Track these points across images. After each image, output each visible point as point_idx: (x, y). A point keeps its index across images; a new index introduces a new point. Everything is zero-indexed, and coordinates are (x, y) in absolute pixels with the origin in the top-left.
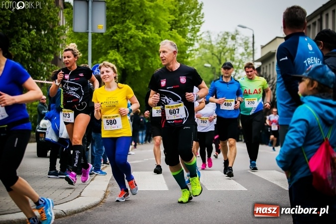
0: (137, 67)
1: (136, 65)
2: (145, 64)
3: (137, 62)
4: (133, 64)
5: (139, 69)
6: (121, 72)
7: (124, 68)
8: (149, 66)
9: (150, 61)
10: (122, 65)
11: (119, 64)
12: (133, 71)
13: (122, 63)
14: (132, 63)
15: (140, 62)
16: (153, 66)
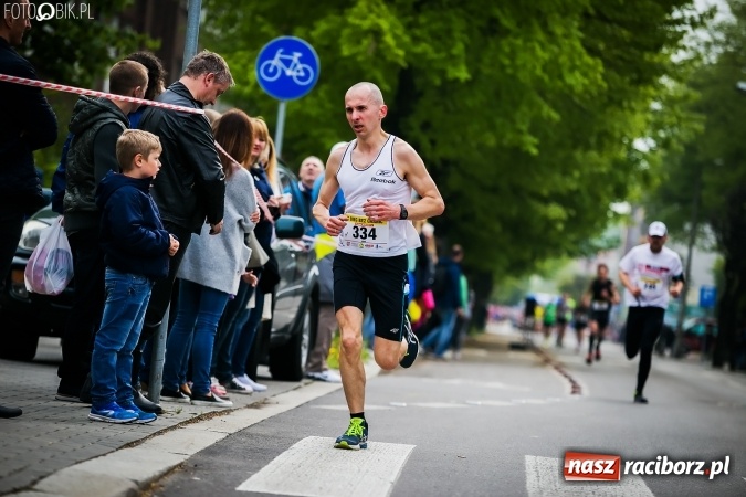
0: (455, 65)
1: (452, 59)
2: (487, 60)
3: (459, 49)
4: (443, 55)
5: (463, 74)
6: (395, 80)
7: (403, 64)
8: (503, 67)
9: (507, 49)
10: (401, 53)
11: (389, 48)
12: (437, 81)
13: (400, 45)
14: (438, 51)
15: (467, 49)
16: (516, 68)
